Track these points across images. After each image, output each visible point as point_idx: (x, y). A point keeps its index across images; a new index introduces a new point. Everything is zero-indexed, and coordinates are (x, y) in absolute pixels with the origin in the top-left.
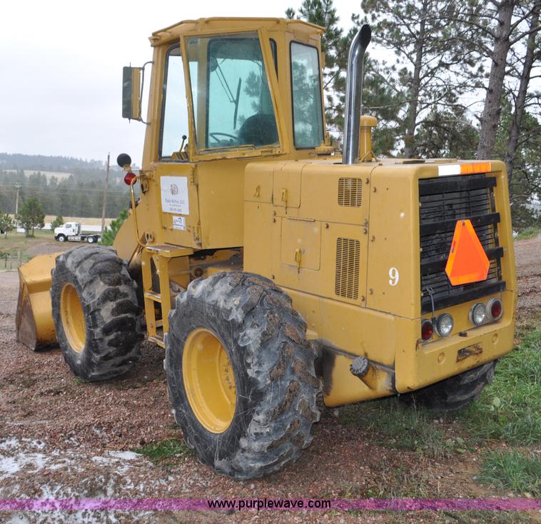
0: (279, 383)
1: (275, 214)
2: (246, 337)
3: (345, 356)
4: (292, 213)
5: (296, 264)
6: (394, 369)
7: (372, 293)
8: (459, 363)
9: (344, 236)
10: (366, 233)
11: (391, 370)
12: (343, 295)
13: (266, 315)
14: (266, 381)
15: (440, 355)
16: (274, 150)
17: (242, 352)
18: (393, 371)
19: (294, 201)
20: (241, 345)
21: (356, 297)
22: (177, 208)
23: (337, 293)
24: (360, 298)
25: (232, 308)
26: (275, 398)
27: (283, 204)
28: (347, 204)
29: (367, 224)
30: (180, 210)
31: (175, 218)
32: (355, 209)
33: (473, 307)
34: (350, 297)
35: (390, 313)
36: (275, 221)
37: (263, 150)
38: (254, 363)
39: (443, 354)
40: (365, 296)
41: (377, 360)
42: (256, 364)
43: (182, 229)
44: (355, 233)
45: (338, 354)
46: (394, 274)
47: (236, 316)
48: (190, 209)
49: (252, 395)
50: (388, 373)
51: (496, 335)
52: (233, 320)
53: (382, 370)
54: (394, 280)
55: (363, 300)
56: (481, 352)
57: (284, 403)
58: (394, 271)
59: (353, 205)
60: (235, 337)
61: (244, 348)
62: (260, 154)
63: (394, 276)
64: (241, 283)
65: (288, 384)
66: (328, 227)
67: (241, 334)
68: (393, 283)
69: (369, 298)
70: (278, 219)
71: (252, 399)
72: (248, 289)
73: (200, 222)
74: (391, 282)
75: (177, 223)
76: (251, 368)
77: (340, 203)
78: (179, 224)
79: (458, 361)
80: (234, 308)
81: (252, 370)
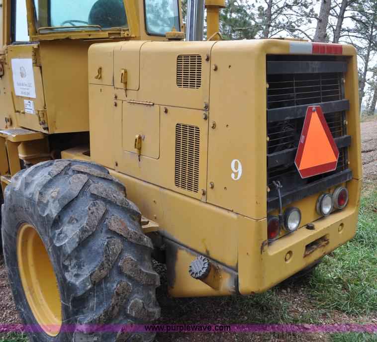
0: (103, 286)
1: (116, 97)
2: (62, 235)
3: (187, 251)
4: (132, 95)
5: (136, 151)
6: (236, 271)
7: (212, 187)
8: (307, 258)
9: (183, 122)
10: (206, 118)
11: (234, 272)
12: (183, 187)
13: (87, 208)
14: (86, 286)
15: (288, 253)
16: (122, 32)
17: (59, 253)
18: (236, 274)
19: (133, 83)
20: (58, 245)
21: (196, 191)
22: (26, 91)
23: (177, 184)
24: (200, 192)
25: (48, 202)
26: (100, 304)
27: (122, 86)
28: (186, 86)
29: (207, 107)
30: (28, 94)
31: (26, 101)
32: (194, 91)
33: (321, 198)
34: (190, 189)
35: (232, 211)
36: (116, 105)
37: (110, 32)
38: (72, 265)
39: (290, 253)
40: (205, 189)
41: (220, 260)
42: (75, 266)
43: (32, 113)
44: (194, 119)
45: (180, 249)
46: (236, 167)
47: (51, 211)
48: (37, 91)
49: (72, 302)
50: (231, 274)
51: (342, 225)
52: (47, 215)
53: (225, 270)
54: (236, 174)
55: (204, 194)
56: (328, 243)
57: (111, 309)
58: (236, 164)
59: (192, 86)
60: (50, 235)
61: (60, 248)
62: (107, 36)
63: (237, 170)
64: (64, 172)
65: (115, 286)
66: (166, 111)
67: (57, 231)
68: (236, 177)
69: (209, 192)
70: (119, 103)
71: (73, 306)
72: (71, 179)
73: (45, 105)
74: (233, 176)
75: (28, 107)
76: (69, 271)
77: (179, 84)
78: (30, 108)
79: (305, 256)
80: (51, 200)
81: (70, 274)
